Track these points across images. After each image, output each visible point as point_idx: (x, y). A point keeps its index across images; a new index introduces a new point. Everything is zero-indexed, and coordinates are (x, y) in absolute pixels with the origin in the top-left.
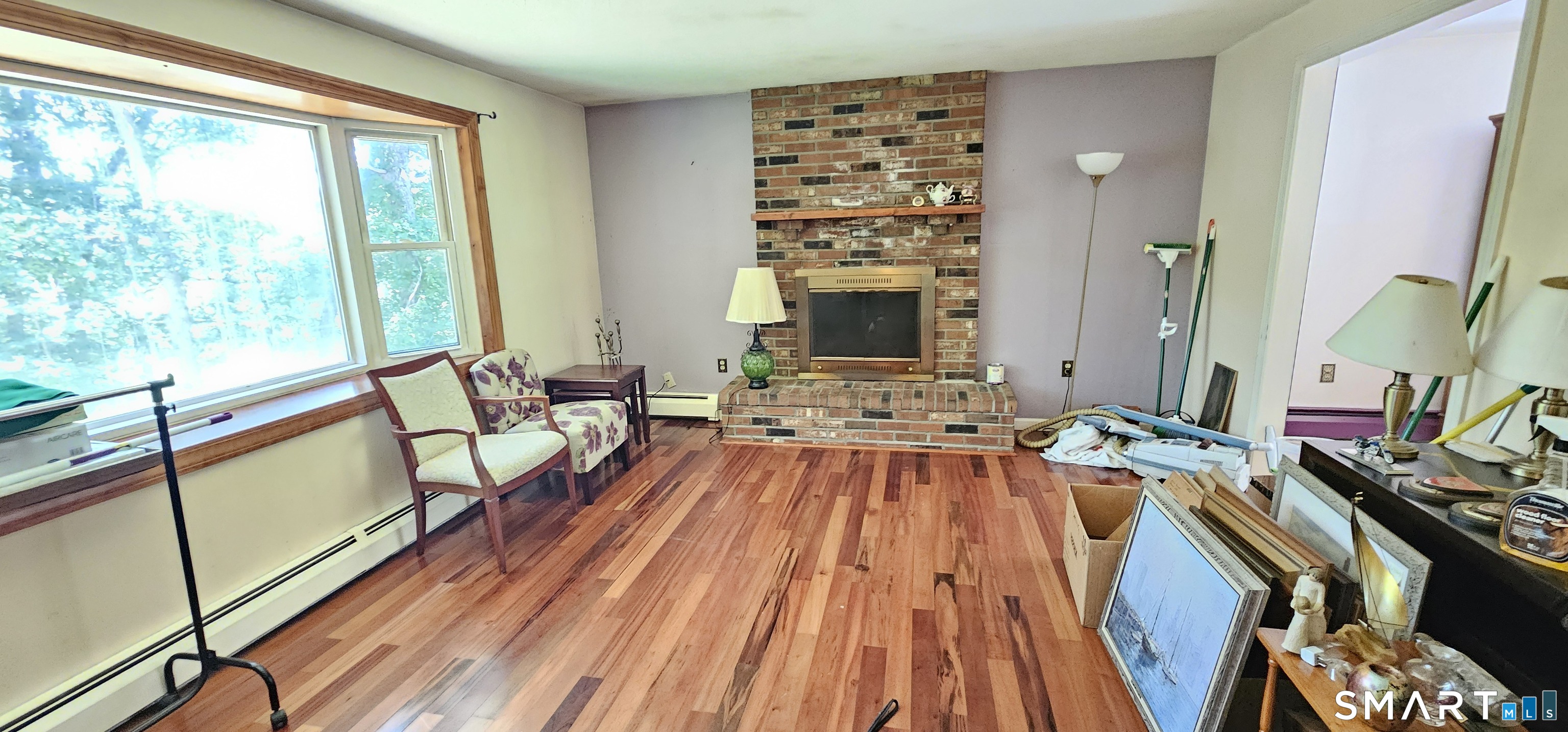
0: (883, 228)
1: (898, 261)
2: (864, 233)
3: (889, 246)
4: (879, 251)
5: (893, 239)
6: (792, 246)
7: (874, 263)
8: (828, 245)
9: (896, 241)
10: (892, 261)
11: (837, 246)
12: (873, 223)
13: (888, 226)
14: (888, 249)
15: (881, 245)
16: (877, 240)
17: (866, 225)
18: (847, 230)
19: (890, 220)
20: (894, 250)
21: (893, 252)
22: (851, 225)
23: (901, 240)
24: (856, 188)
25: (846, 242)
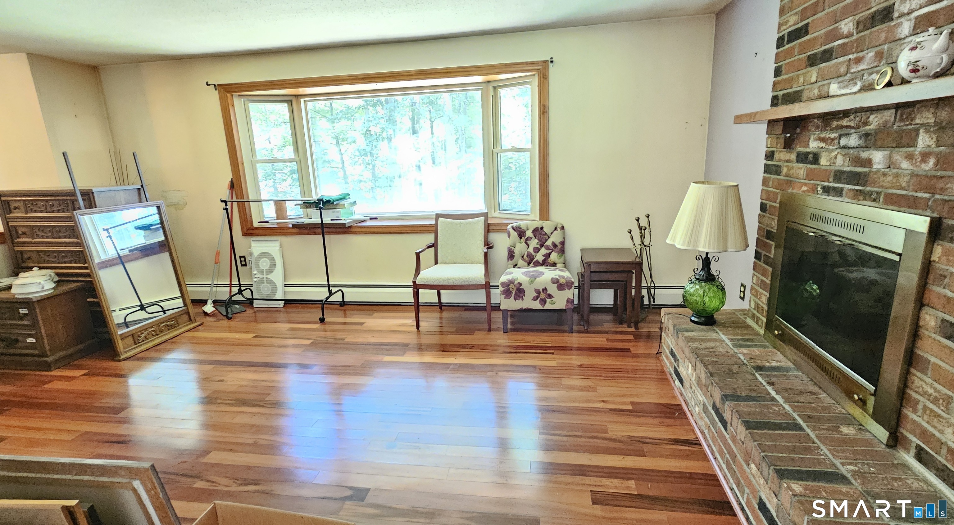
0: (877, 132)
1: (887, 196)
2: (853, 141)
3: (880, 167)
4: (866, 175)
5: (887, 153)
6: (787, 158)
7: (858, 196)
8: (815, 158)
9: (890, 156)
10: (879, 193)
11: (823, 161)
12: (866, 123)
13: (884, 129)
14: (878, 170)
15: (868, 163)
16: (864, 155)
17: (857, 127)
18: (836, 135)
19: (889, 115)
20: (885, 175)
21: (882, 179)
22: (842, 127)
23: (898, 156)
24: (858, 61)
25: (833, 154)
